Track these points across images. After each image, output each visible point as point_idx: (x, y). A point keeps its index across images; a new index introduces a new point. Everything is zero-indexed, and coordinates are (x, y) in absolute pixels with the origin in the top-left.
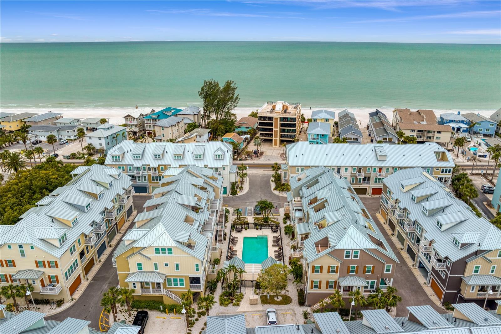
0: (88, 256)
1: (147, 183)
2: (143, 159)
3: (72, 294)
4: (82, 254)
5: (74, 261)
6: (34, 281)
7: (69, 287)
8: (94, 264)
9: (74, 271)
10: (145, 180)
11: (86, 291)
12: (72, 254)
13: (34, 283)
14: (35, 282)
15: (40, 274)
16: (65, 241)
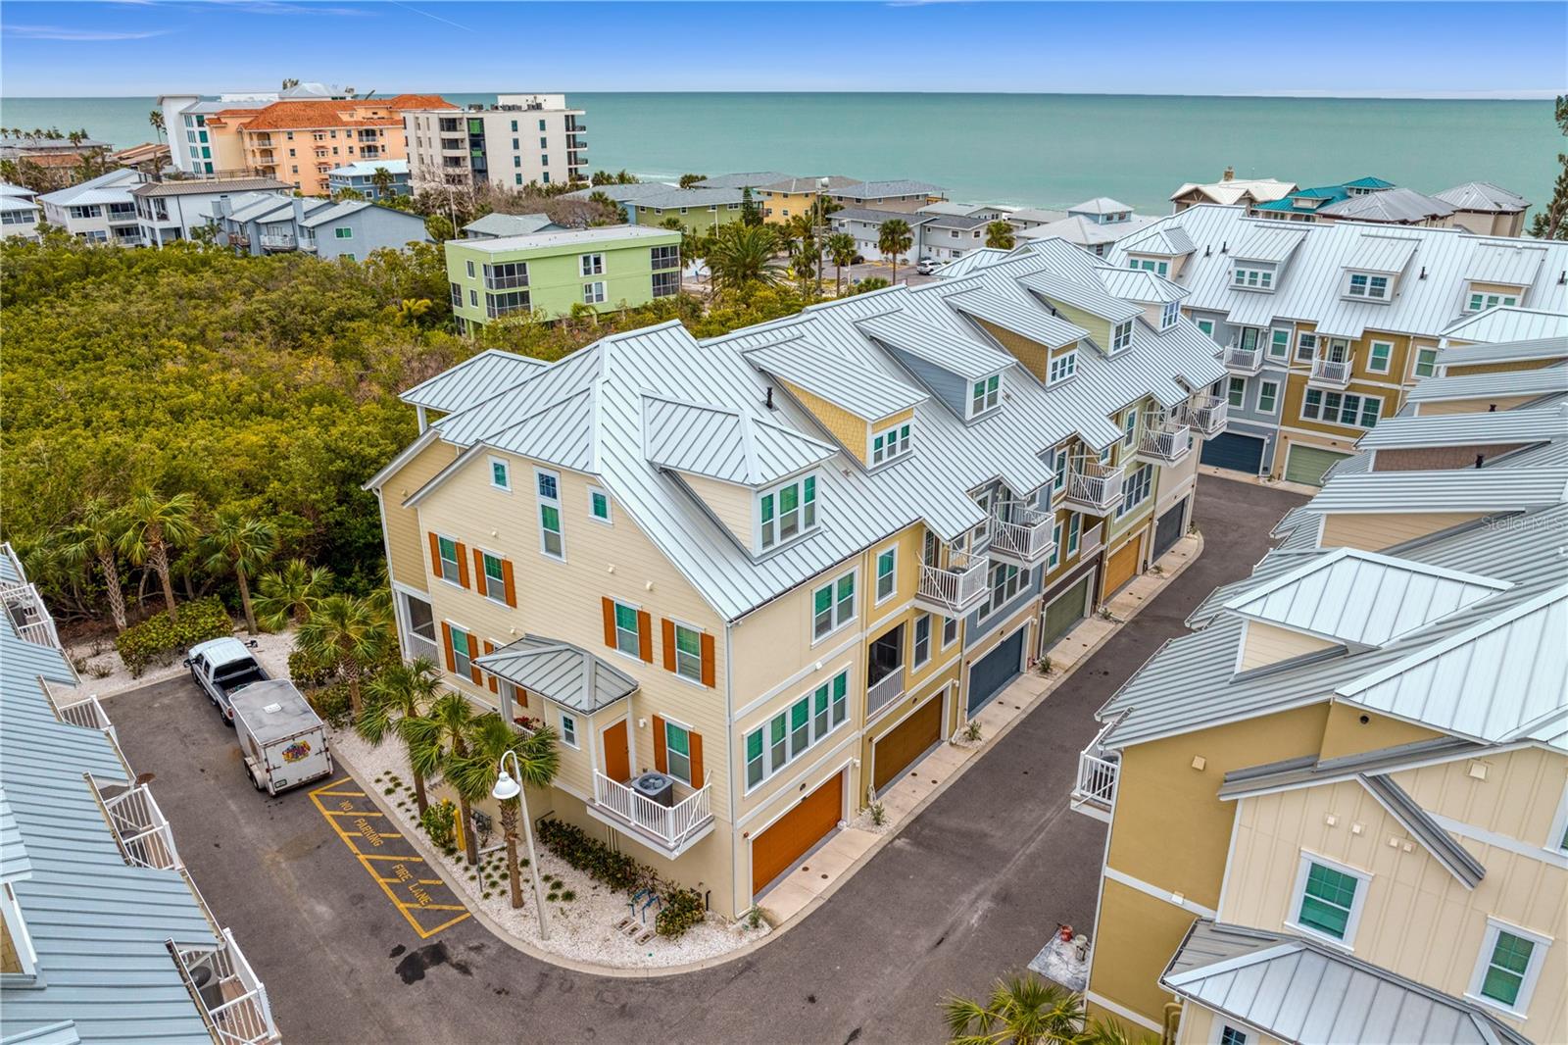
0: (915, 681)
1: (1271, 419)
2: (1281, 294)
3: (762, 881)
4: (884, 655)
5: (828, 678)
6: (568, 723)
7: (752, 837)
8: (936, 737)
9: (813, 744)
10: (1267, 404)
11: (848, 889)
12: (823, 626)
13: (570, 737)
14: (576, 732)
15: (610, 689)
16: (802, 530)
